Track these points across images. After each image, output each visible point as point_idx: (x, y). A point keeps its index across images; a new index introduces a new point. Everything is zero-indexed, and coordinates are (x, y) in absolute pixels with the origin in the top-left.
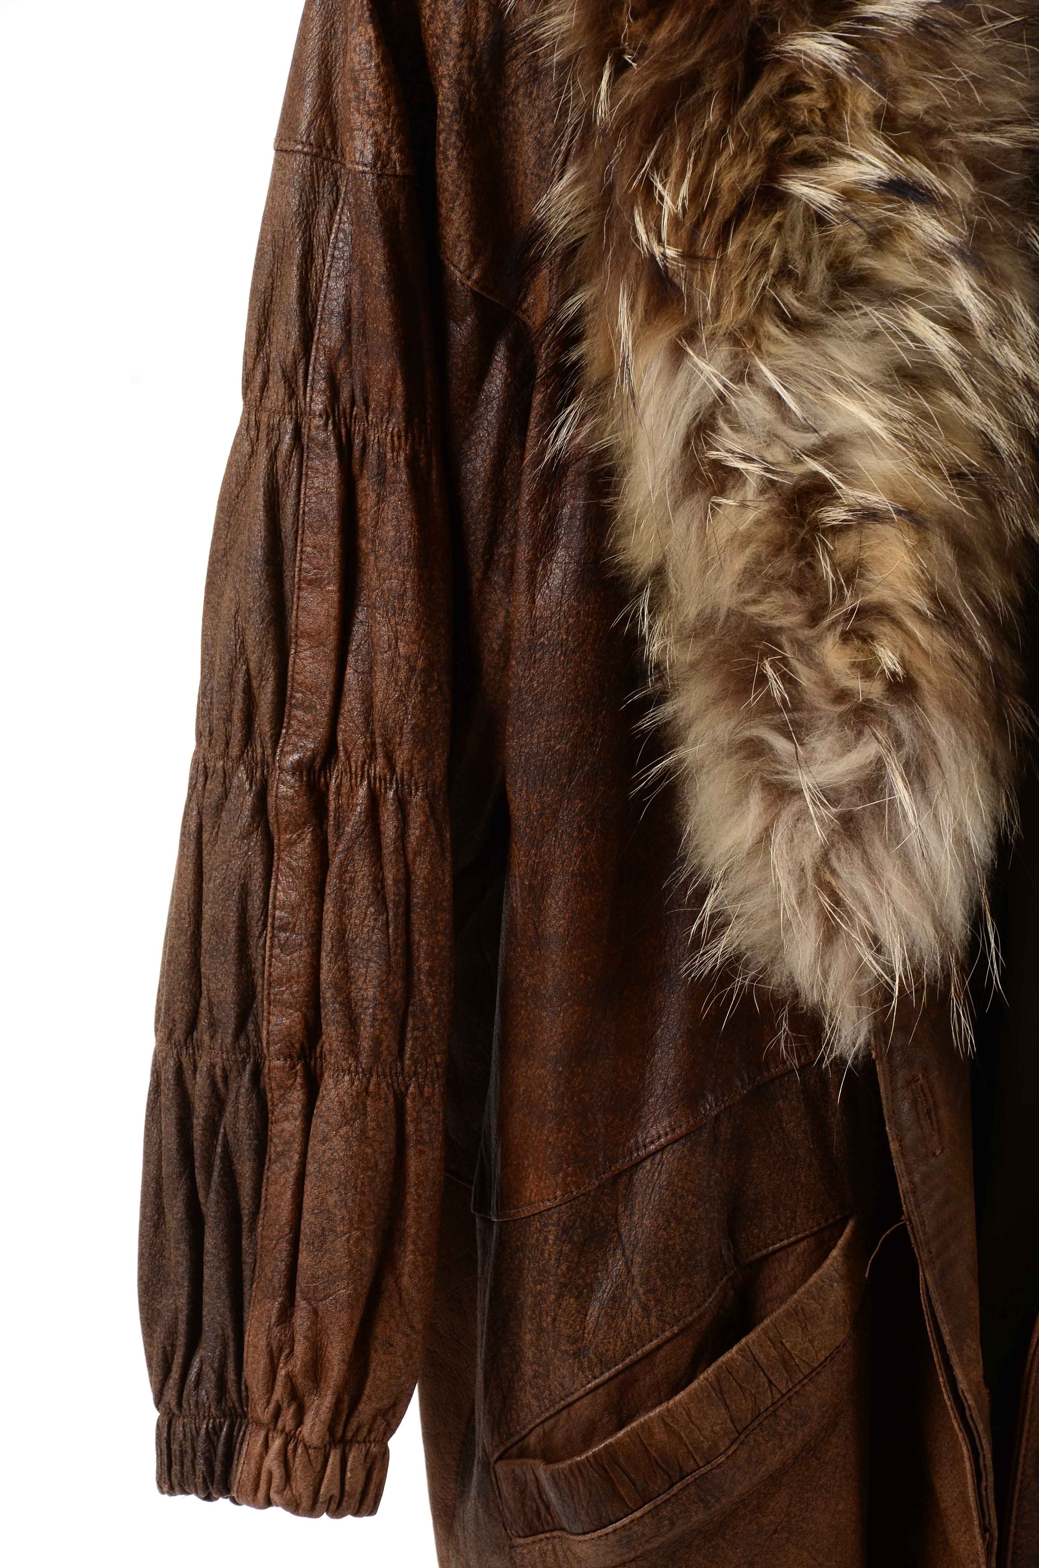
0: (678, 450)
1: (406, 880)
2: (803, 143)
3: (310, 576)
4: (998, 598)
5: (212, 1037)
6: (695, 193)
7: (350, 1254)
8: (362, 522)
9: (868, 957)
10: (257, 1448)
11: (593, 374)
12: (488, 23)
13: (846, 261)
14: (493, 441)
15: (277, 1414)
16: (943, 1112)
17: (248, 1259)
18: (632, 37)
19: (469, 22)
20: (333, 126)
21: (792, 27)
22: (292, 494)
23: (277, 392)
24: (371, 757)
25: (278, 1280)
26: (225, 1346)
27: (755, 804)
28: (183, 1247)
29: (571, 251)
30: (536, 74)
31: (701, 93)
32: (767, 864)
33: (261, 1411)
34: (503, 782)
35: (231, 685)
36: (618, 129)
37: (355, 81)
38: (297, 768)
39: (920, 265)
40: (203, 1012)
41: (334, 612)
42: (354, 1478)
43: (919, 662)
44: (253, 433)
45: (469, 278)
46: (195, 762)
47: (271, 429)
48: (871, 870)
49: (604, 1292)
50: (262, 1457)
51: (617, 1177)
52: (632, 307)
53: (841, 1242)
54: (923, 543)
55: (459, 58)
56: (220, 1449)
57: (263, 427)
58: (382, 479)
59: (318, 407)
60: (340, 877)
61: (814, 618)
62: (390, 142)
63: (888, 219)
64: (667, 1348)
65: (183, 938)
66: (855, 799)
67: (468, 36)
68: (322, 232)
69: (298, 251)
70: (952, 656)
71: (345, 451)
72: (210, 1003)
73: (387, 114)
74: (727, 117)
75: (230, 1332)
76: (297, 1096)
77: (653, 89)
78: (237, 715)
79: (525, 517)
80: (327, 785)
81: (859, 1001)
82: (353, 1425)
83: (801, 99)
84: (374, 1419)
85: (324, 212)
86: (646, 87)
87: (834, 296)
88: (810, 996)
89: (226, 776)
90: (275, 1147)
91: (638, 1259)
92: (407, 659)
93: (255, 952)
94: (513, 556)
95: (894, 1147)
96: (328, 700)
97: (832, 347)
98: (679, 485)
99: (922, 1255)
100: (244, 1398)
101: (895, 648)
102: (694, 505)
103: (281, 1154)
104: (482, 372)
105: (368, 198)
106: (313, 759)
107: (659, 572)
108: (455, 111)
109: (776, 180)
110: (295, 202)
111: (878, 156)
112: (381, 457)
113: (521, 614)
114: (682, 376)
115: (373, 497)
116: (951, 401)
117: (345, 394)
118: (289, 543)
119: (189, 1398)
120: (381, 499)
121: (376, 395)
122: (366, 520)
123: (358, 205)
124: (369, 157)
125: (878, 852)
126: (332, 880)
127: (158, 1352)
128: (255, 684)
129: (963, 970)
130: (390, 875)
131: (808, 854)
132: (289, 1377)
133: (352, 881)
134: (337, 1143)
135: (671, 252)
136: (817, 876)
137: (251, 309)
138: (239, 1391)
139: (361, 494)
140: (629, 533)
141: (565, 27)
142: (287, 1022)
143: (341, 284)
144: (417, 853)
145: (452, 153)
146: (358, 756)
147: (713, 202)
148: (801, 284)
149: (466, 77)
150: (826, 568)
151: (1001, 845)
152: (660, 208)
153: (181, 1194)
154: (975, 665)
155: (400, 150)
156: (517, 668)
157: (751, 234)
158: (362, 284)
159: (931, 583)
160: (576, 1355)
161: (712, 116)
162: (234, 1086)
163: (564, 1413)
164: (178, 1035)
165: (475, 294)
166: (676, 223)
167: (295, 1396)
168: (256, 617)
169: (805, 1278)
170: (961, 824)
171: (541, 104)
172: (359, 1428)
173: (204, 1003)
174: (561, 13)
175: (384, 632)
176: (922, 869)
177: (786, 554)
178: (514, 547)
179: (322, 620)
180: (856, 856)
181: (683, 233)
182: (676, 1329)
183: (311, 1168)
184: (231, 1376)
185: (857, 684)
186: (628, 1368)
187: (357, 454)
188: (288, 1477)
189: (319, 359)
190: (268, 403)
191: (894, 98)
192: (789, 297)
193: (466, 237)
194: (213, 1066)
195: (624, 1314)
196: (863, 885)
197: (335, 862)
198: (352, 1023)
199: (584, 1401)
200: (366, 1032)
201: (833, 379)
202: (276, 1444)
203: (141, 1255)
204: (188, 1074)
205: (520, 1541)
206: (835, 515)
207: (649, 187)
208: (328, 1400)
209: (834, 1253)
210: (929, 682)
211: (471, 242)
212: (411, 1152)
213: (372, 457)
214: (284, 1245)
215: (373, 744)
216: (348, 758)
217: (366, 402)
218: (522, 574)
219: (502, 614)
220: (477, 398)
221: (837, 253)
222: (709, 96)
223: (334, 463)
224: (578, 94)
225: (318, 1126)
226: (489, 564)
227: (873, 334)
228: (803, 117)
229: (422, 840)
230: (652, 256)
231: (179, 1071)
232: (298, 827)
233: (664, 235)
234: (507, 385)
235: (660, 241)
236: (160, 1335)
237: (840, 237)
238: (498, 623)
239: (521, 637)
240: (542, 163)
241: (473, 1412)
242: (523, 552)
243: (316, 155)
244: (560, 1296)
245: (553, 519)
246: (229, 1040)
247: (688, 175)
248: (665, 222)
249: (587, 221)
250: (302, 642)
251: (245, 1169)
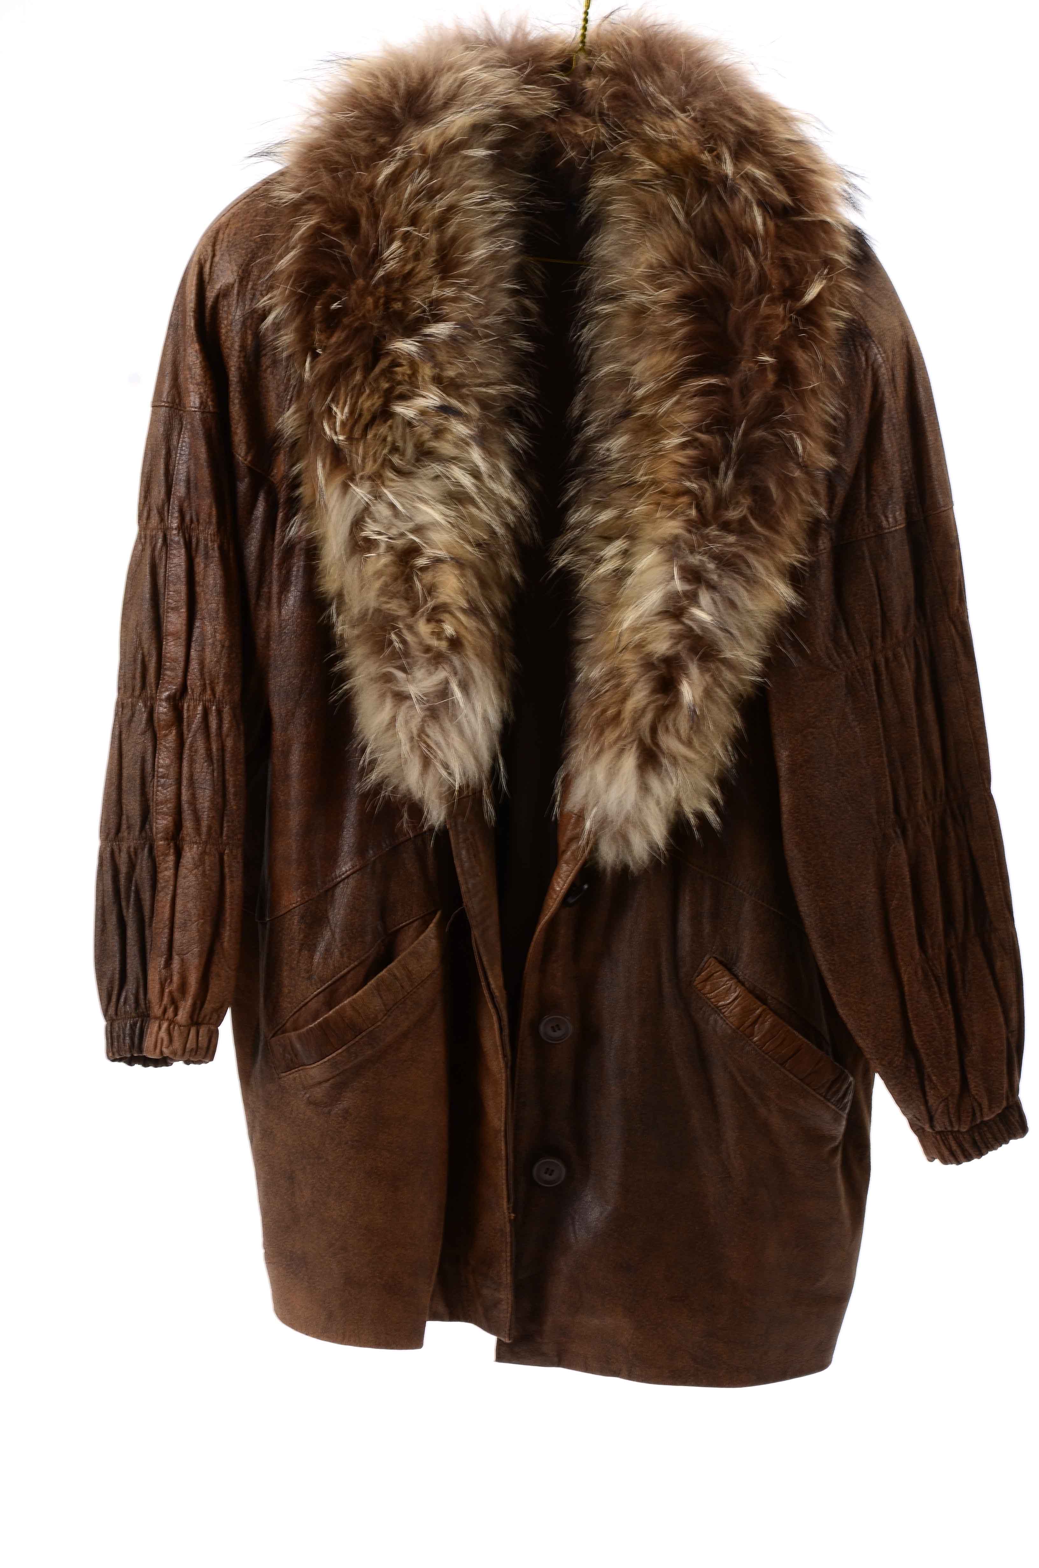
0: (347, 534)
1: (222, 749)
2: (400, 389)
3: (172, 606)
4: (499, 605)
5: (129, 833)
6: (352, 412)
7: (199, 931)
8: (197, 579)
9: (444, 774)
10: (156, 1028)
11: (306, 502)
12: (252, 341)
13: (422, 444)
14: (259, 537)
15: (165, 1011)
16: (482, 856)
17: (148, 940)
18: (320, 341)
19: (243, 340)
20: (179, 394)
21: (393, 337)
22: (163, 566)
23: (155, 519)
24: (204, 690)
25: (164, 948)
26: (138, 983)
27: (389, 704)
28: (116, 938)
29: (294, 444)
30: (275, 362)
31: (352, 367)
32: (395, 734)
33: (157, 1011)
34: (268, 702)
35: (135, 661)
36: (314, 385)
37: (190, 369)
38: (168, 699)
39: (456, 445)
40: (124, 822)
41: (184, 622)
42: (203, 1040)
43: (463, 632)
44: (143, 540)
45: (246, 460)
46: (117, 703)
47: (152, 537)
48: (443, 730)
49: (321, 947)
50: (158, 1033)
51: (327, 891)
52: (324, 466)
53: (435, 920)
54: (463, 575)
55: (239, 357)
56: (137, 1031)
57: (148, 537)
58: (207, 556)
59: (175, 525)
60: (190, 749)
61: (414, 611)
62: (208, 397)
63: (441, 424)
64: (352, 972)
65: (113, 788)
66: (436, 700)
67: (243, 347)
68: (175, 443)
69: (163, 452)
70: (479, 630)
71: (188, 545)
72: (128, 817)
73: (206, 384)
74: (365, 378)
75: (140, 975)
76: (171, 858)
77: (331, 366)
78: (138, 675)
79: (275, 573)
80: (183, 707)
81: (440, 799)
82: (202, 1015)
83: (398, 369)
84: (212, 1014)
85: (176, 433)
86: (327, 364)
87: (418, 460)
88: (417, 795)
89: (133, 706)
90: (161, 884)
91: (338, 930)
92: (221, 641)
93: (149, 790)
94: (270, 593)
95: (458, 870)
96: (182, 664)
97: (417, 483)
98: (348, 551)
99: (473, 922)
100: (148, 1007)
101: (451, 624)
102: (355, 559)
103: (165, 887)
104: (253, 506)
105: (197, 423)
106: (175, 694)
107: (340, 595)
108: (238, 382)
109: (388, 407)
110: (162, 429)
111: (435, 395)
112: (206, 546)
113: (275, 619)
114: (348, 497)
115: (202, 565)
116: (473, 510)
117: (188, 518)
118: (162, 591)
119: (122, 1009)
120: (206, 566)
121: (203, 516)
122: (199, 578)
123: (193, 426)
124: (197, 405)
125: (447, 725)
126: (186, 752)
127: (105, 994)
128: (147, 659)
129: (489, 783)
130: (214, 747)
131: (414, 725)
132: (171, 992)
133: (196, 751)
134: (192, 878)
135: (341, 438)
136: (419, 736)
137: (142, 481)
138: (145, 1004)
139: (196, 565)
140: (324, 577)
141: (288, 341)
142: (165, 822)
143: (185, 466)
144: (227, 736)
145: (236, 401)
146: (198, 691)
147: (360, 415)
148: (403, 454)
149: (242, 366)
150: (418, 585)
151: (505, 722)
152: (335, 417)
153: (115, 912)
154: (489, 634)
155: (212, 401)
156: (273, 645)
157: (378, 430)
158: (195, 465)
159: (467, 593)
160: (309, 978)
161: (358, 377)
162: (140, 856)
163: (304, 1009)
164: (112, 835)
165: (249, 468)
166: (343, 424)
167: (174, 1002)
168: (146, 626)
169: (418, 937)
170: (485, 711)
171: (278, 377)
172: (205, 1016)
173: (124, 817)
174: (287, 335)
175: (209, 629)
176: (468, 732)
177: (399, 581)
178: (270, 588)
179: (179, 626)
180: (437, 727)
181: (348, 428)
182: (356, 963)
183: (179, 891)
184: (142, 996)
185: (435, 643)
186: (335, 982)
187: (194, 546)
188: (171, 1041)
189: (175, 503)
190: (150, 526)
191: (442, 370)
192: (396, 460)
193: (244, 441)
194: (129, 847)
195: (331, 958)
196: (440, 738)
197: (187, 746)
198: (197, 820)
199: (313, 1001)
200: (205, 823)
201: (418, 497)
202: (165, 1025)
203: (95, 946)
204: (117, 854)
205: (284, 1074)
206: (421, 562)
207: (330, 409)
208: (189, 1002)
209: (432, 925)
210: (469, 641)
211: (246, 443)
212: (227, 881)
213: (202, 546)
214: (166, 930)
215: (205, 685)
216: (193, 692)
217: (198, 520)
218: (275, 600)
219: (265, 620)
220: (251, 517)
221: (418, 440)
222: (356, 368)
223: (183, 551)
224: (296, 371)
225: (183, 871)
226: (258, 597)
227: (437, 477)
228: (399, 378)
229: (230, 729)
230: (333, 440)
231: (112, 853)
232: (168, 727)
233: (338, 429)
234: (265, 511)
235: (336, 433)
236: (106, 982)
237: (419, 432)
238: (264, 625)
239: (275, 630)
240: (280, 405)
241: (258, 1025)
242: (275, 589)
243: (171, 407)
244: (300, 950)
245: (289, 571)
246: (137, 833)
247: (348, 403)
248: (338, 424)
249: (300, 431)
250: (169, 638)
251: (146, 896)
